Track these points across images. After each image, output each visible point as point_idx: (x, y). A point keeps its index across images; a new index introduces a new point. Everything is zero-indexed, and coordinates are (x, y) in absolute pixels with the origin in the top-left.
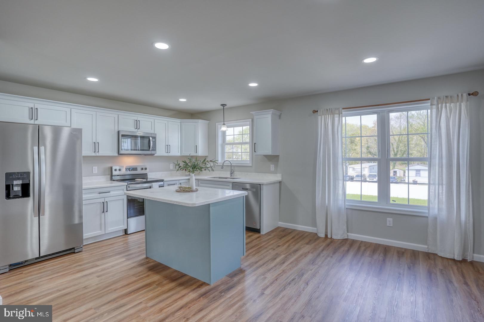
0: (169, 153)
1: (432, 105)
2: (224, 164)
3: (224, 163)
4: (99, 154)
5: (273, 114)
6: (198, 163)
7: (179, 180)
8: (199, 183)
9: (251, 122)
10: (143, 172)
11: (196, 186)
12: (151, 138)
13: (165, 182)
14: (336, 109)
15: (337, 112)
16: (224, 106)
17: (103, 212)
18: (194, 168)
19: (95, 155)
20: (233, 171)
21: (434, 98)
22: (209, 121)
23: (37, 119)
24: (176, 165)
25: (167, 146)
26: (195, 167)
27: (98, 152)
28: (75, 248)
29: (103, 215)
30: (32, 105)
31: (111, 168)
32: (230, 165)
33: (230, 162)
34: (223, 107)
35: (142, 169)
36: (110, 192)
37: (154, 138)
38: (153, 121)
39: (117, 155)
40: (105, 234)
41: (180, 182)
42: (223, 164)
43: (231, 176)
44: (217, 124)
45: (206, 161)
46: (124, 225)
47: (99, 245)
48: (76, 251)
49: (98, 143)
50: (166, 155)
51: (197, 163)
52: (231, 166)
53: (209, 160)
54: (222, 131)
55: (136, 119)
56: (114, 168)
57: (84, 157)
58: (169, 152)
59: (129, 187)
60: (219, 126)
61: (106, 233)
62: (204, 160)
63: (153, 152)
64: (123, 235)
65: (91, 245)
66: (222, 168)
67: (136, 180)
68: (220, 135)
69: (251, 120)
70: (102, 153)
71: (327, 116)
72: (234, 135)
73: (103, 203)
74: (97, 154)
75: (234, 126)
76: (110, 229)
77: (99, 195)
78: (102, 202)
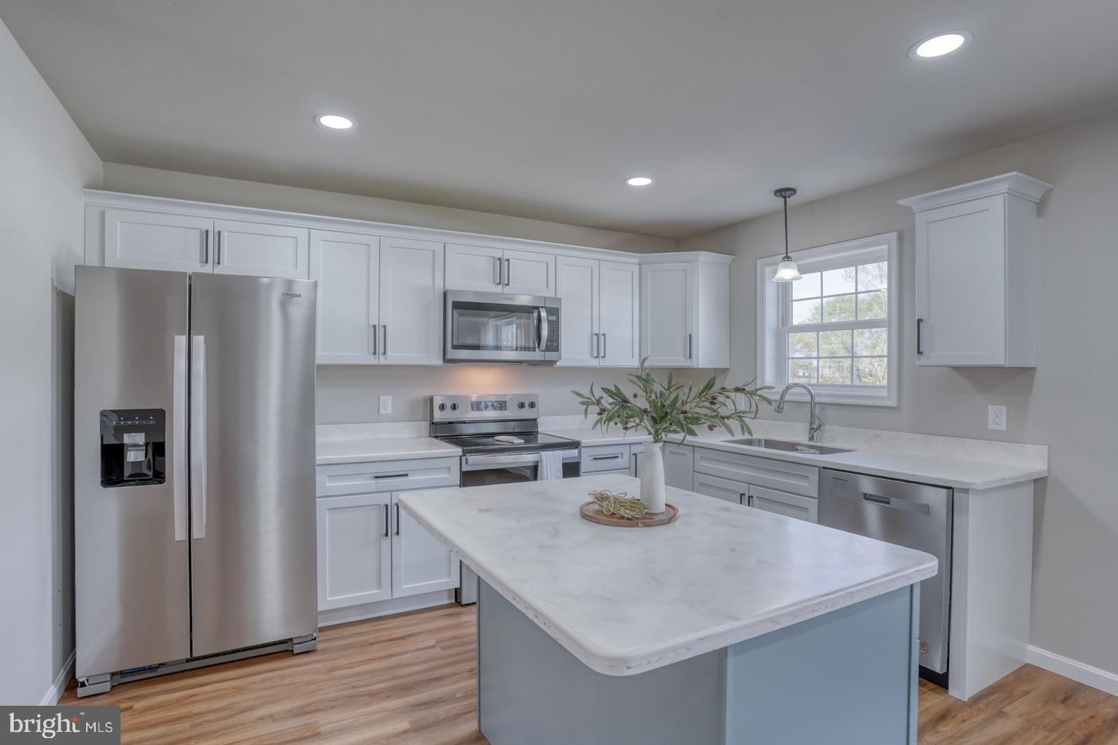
0: (602, 359)
2: (787, 398)
3: (785, 391)
4: (386, 359)
5: (1011, 194)
6: (676, 398)
7: (630, 444)
8: (697, 456)
9: (895, 244)
10: (526, 413)
11: (666, 483)
12: (544, 314)
13: (583, 449)
16: (788, 193)
17: (387, 535)
18: (663, 418)
19: (379, 363)
20: (817, 422)
22: (730, 258)
23: (219, 263)
24: (587, 404)
25: (595, 337)
26: (666, 414)
27: (385, 353)
28: (295, 641)
29: (386, 543)
30: (207, 225)
31: (431, 400)
32: (808, 399)
33: (810, 392)
34: (785, 197)
35: (522, 406)
36: (406, 475)
37: (554, 312)
38: (551, 260)
39: (440, 362)
40: (392, 600)
41: (635, 449)
42: (782, 396)
43: (811, 439)
44: (759, 262)
45: (716, 388)
46: (449, 575)
47: (369, 633)
48: (297, 649)
49: (385, 327)
50: (594, 363)
51: (673, 396)
52: (812, 404)
53: (729, 385)
54: (778, 283)
55: (498, 254)
56: (437, 402)
57: (321, 367)
58: (602, 354)
59: (467, 463)
60: (768, 269)
61: (394, 597)
62: (709, 386)
63: (550, 356)
64: (449, 606)
65: (347, 631)
66: (779, 410)
67: (496, 438)
68: (770, 297)
69: (894, 235)
70: (396, 355)
72: (822, 297)
73: (385, 508)
74: (382, 361)
75: (821, 268)
76: (407, 587)
77: (374, 481)
78: (383, 503)
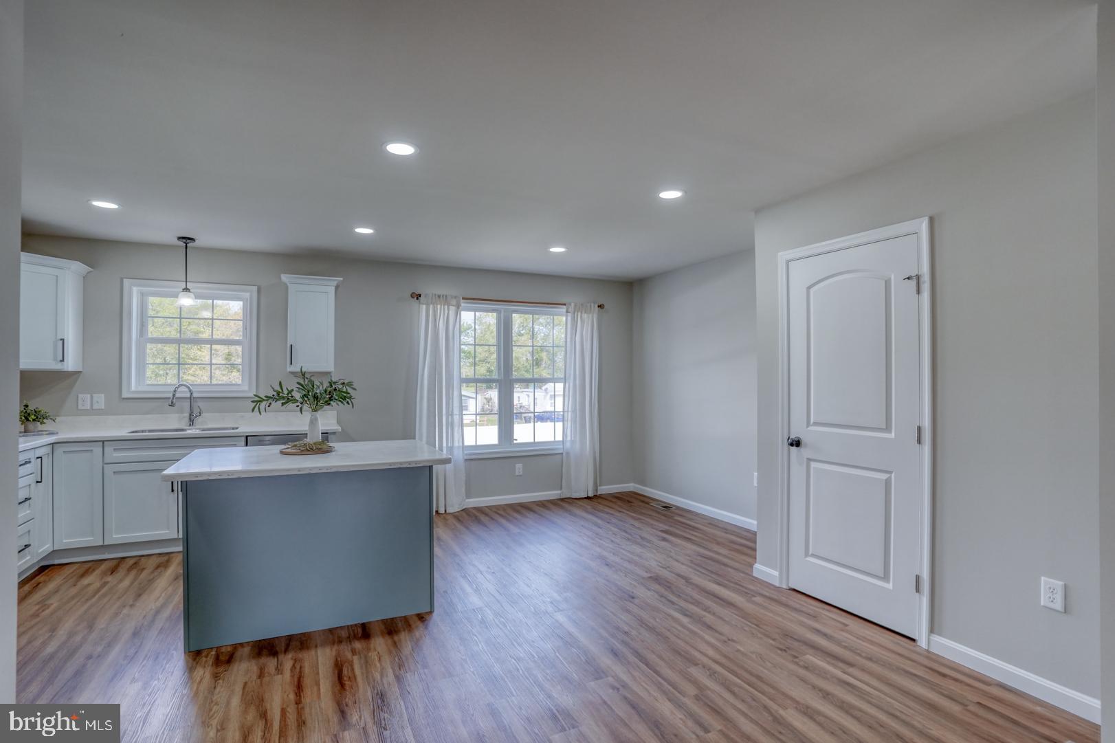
1: (567, 312)
2: (177, 396)
3: (176, 390)
7: (34, 448)
14: (452, 297)
15: (454, 302)
16: (189, 241)
21: (570, 304)
22: (88, 270)
32: (188, 395)
33: (189, 388)
34: (184, 243)
41: (38, 453)
42: (174, 395)
43: (190, 425)
44: (126, 281)
52: (191, 399)
66: (172, 404)
69: (255, 288)
71: (439, 306)
72: (180, 318)
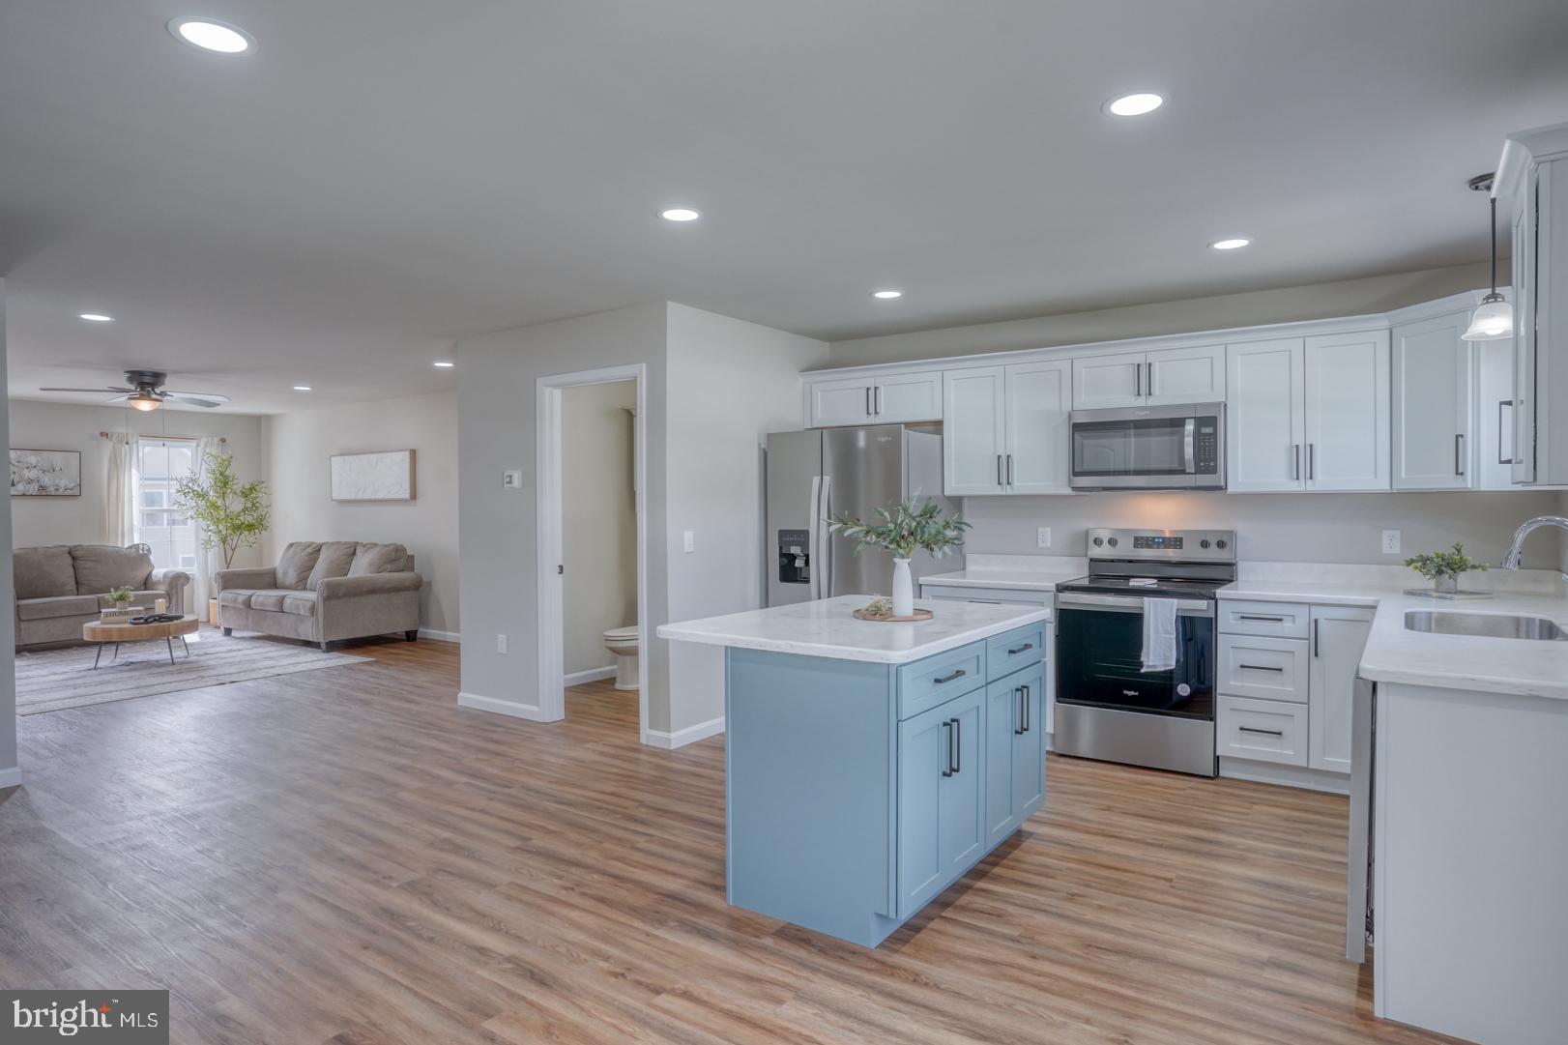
0: (1309, 481)
7: (1310, 604)
10: (1213, 556)
13: (1220, 602)
19: (1004, 493)
23: (877, 413)
25: (1294, 451)
27: (1009, 483)
35: (1205, 544)
39: (1069, 491)
41: (1316, 613)
50: (1295, 487)
55: (1139, 359)
56: (1093, 536)
70: (1021, 485)
74: (1009, 491)
